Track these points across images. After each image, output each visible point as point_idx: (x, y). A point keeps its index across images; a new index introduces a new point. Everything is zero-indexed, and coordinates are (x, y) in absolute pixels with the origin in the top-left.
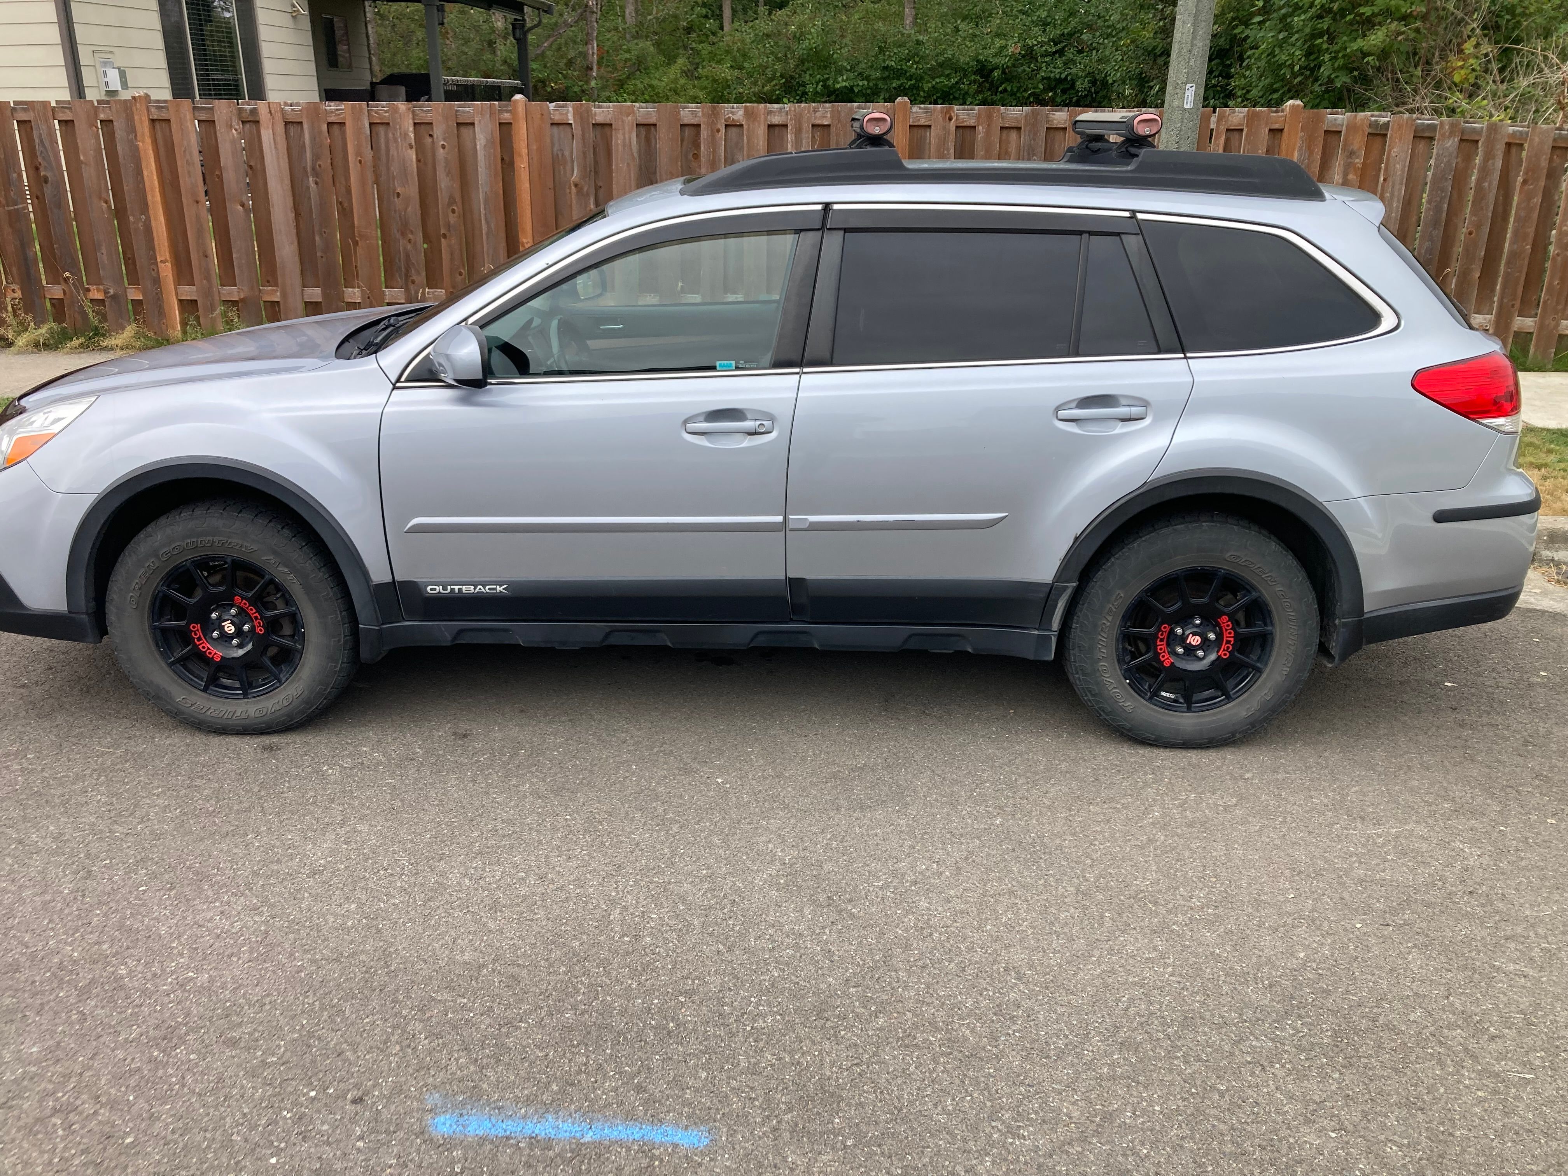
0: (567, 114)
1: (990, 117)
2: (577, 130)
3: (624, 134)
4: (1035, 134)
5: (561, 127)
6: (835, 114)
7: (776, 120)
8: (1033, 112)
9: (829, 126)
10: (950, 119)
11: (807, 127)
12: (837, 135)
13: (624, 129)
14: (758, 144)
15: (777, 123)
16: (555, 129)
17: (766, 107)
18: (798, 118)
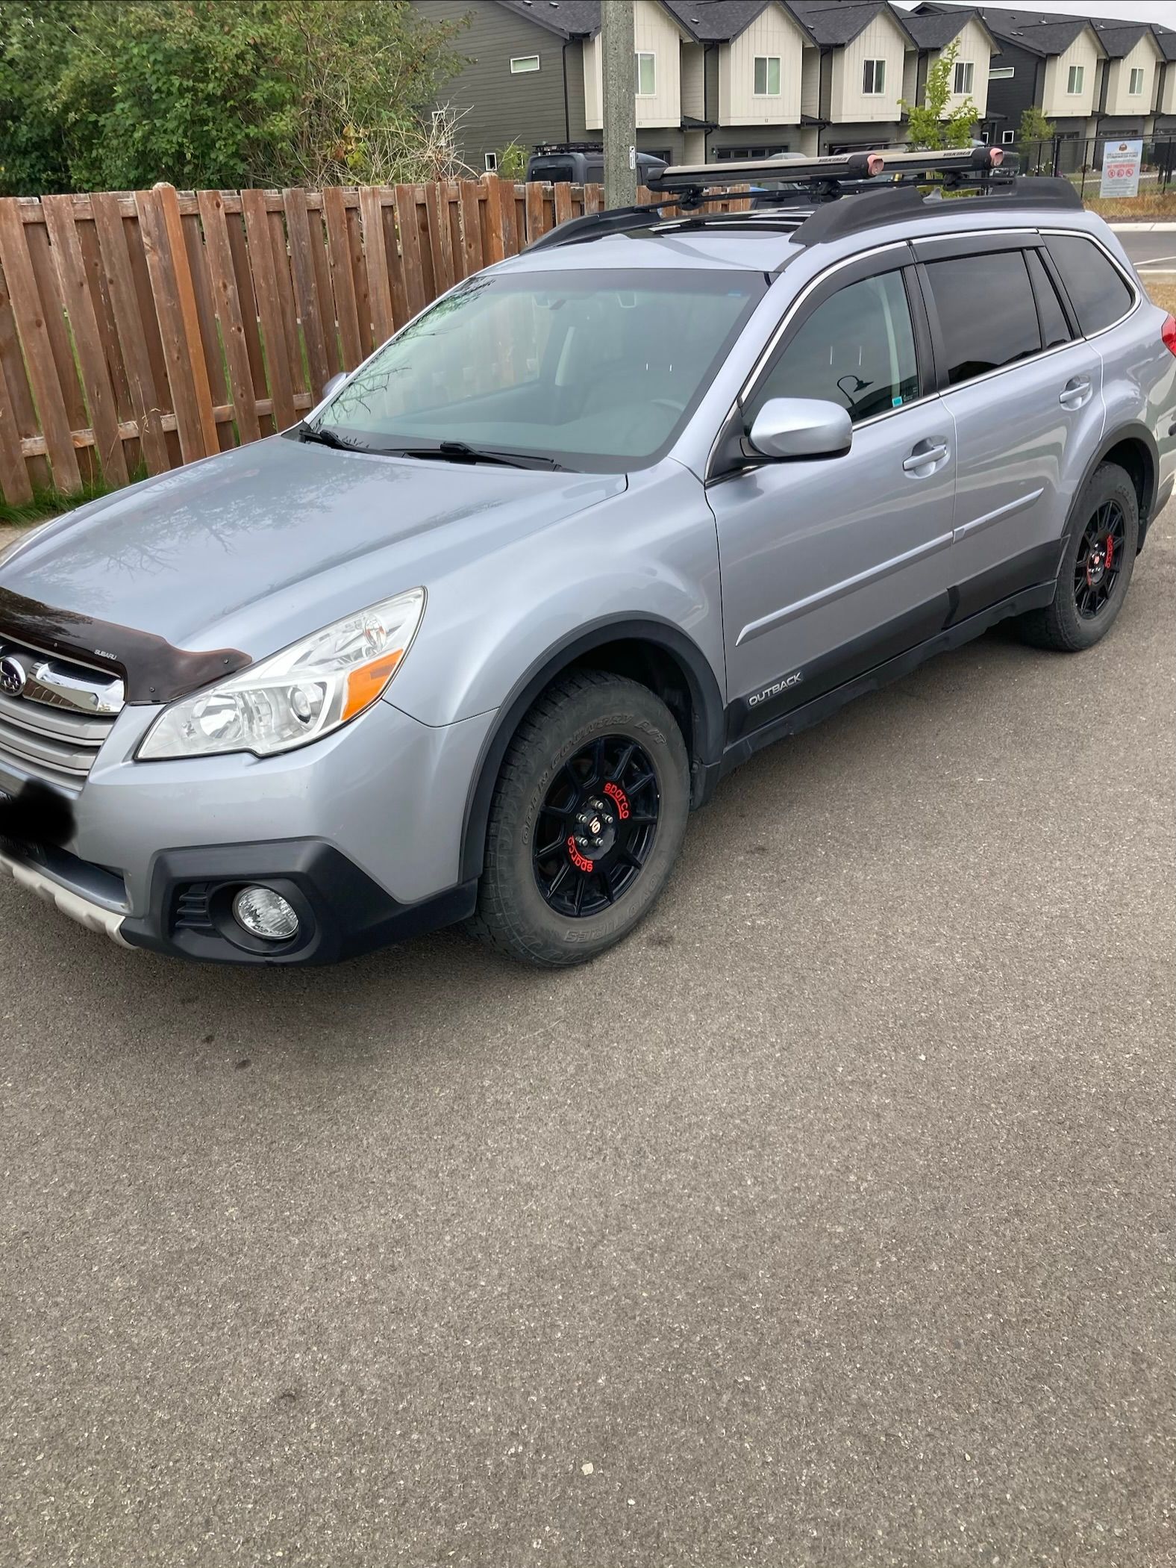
1: (255, 201)
4: (299, 218)
6: (97, 204)
7: (31, 216)
8: (292, 193)
9: (93, 221)
10: (218, 205)
11: (70, 223)
12: (106, 230)
14: (17, 247)
15: (32, 220)
17: (16, 202)
18: (56, 212)
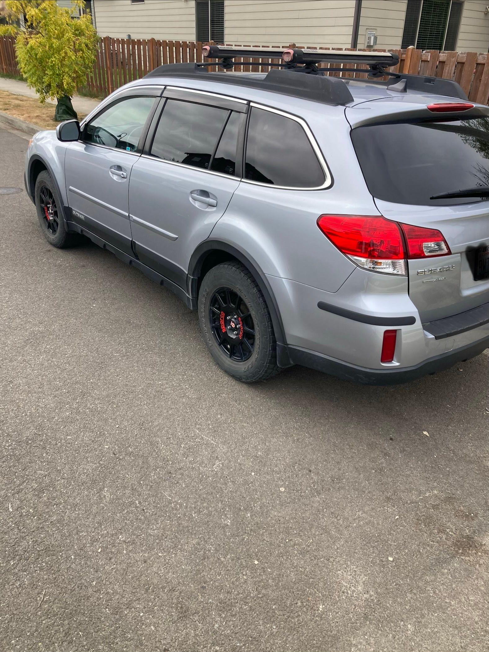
0: (428, 56)
2: (430, 64)
3: (449, 68)
5: (426, 62)
13: (450, 64)
16: (423, 63)
